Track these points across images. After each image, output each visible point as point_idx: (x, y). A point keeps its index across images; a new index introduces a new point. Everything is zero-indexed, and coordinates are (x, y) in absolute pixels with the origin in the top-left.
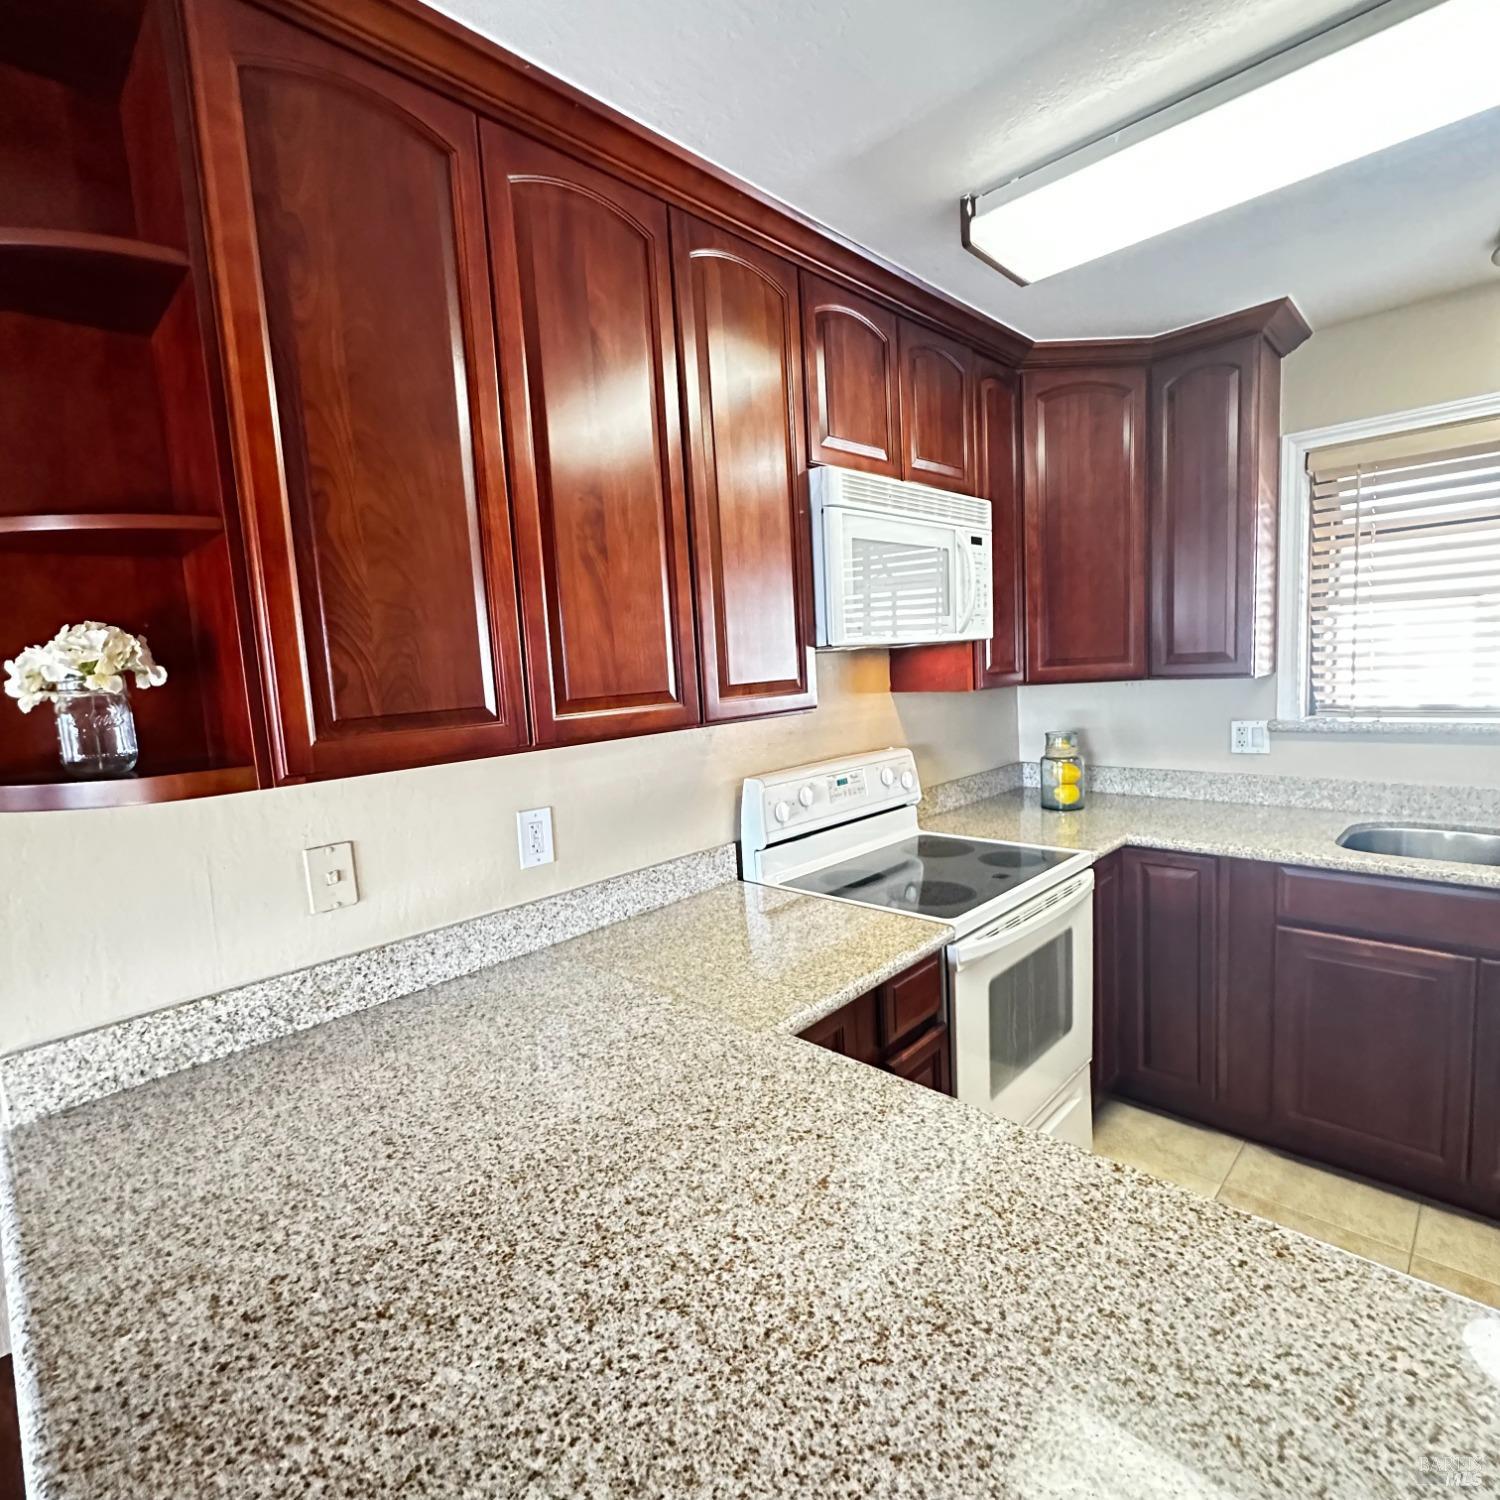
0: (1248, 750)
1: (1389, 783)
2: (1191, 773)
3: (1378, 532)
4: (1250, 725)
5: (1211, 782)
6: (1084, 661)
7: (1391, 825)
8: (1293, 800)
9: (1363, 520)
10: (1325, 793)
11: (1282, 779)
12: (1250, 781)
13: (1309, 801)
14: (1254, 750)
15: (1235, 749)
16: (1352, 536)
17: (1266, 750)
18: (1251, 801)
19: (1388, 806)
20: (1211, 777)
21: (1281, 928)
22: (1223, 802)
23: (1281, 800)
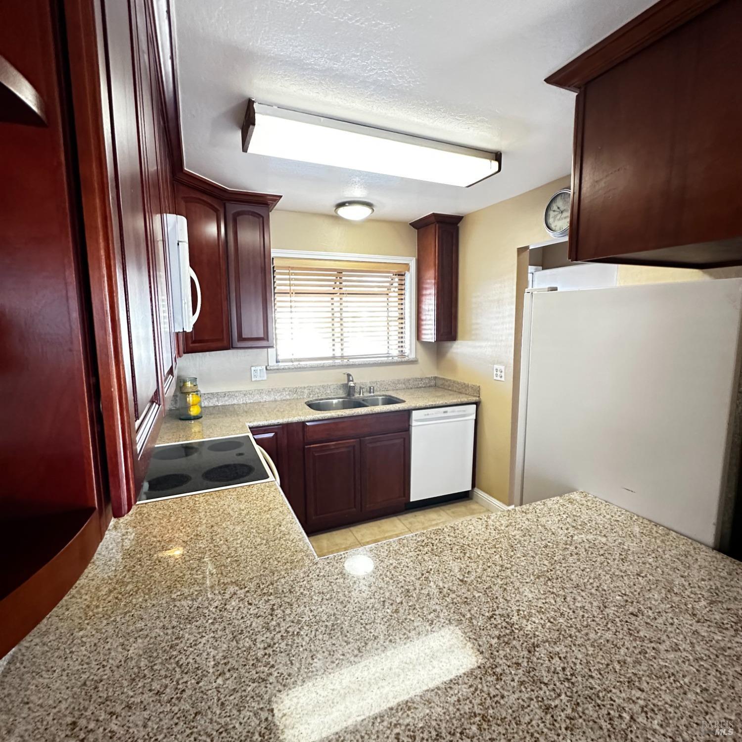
0: (258, 379)
1: (306, 386)
2: (236, 391)
3: (296, 293)
4: (259, 368)
5: (245, 395)
6: (207, 341)
7: (317, 400)
8: (276, 397)
9: (292, 288)
10: (287, 393)
11: (272, 390)
12: (260, 392)
13: (282, 397)
14: (260, 379)
15: (253, 380)
16: (289, 293)
17: (265, 378)
18: (262, 401)
19: (306, 395)
20: (245, 393)
21: (306, 447)
22: (250, 403)
23: (272, 398)
